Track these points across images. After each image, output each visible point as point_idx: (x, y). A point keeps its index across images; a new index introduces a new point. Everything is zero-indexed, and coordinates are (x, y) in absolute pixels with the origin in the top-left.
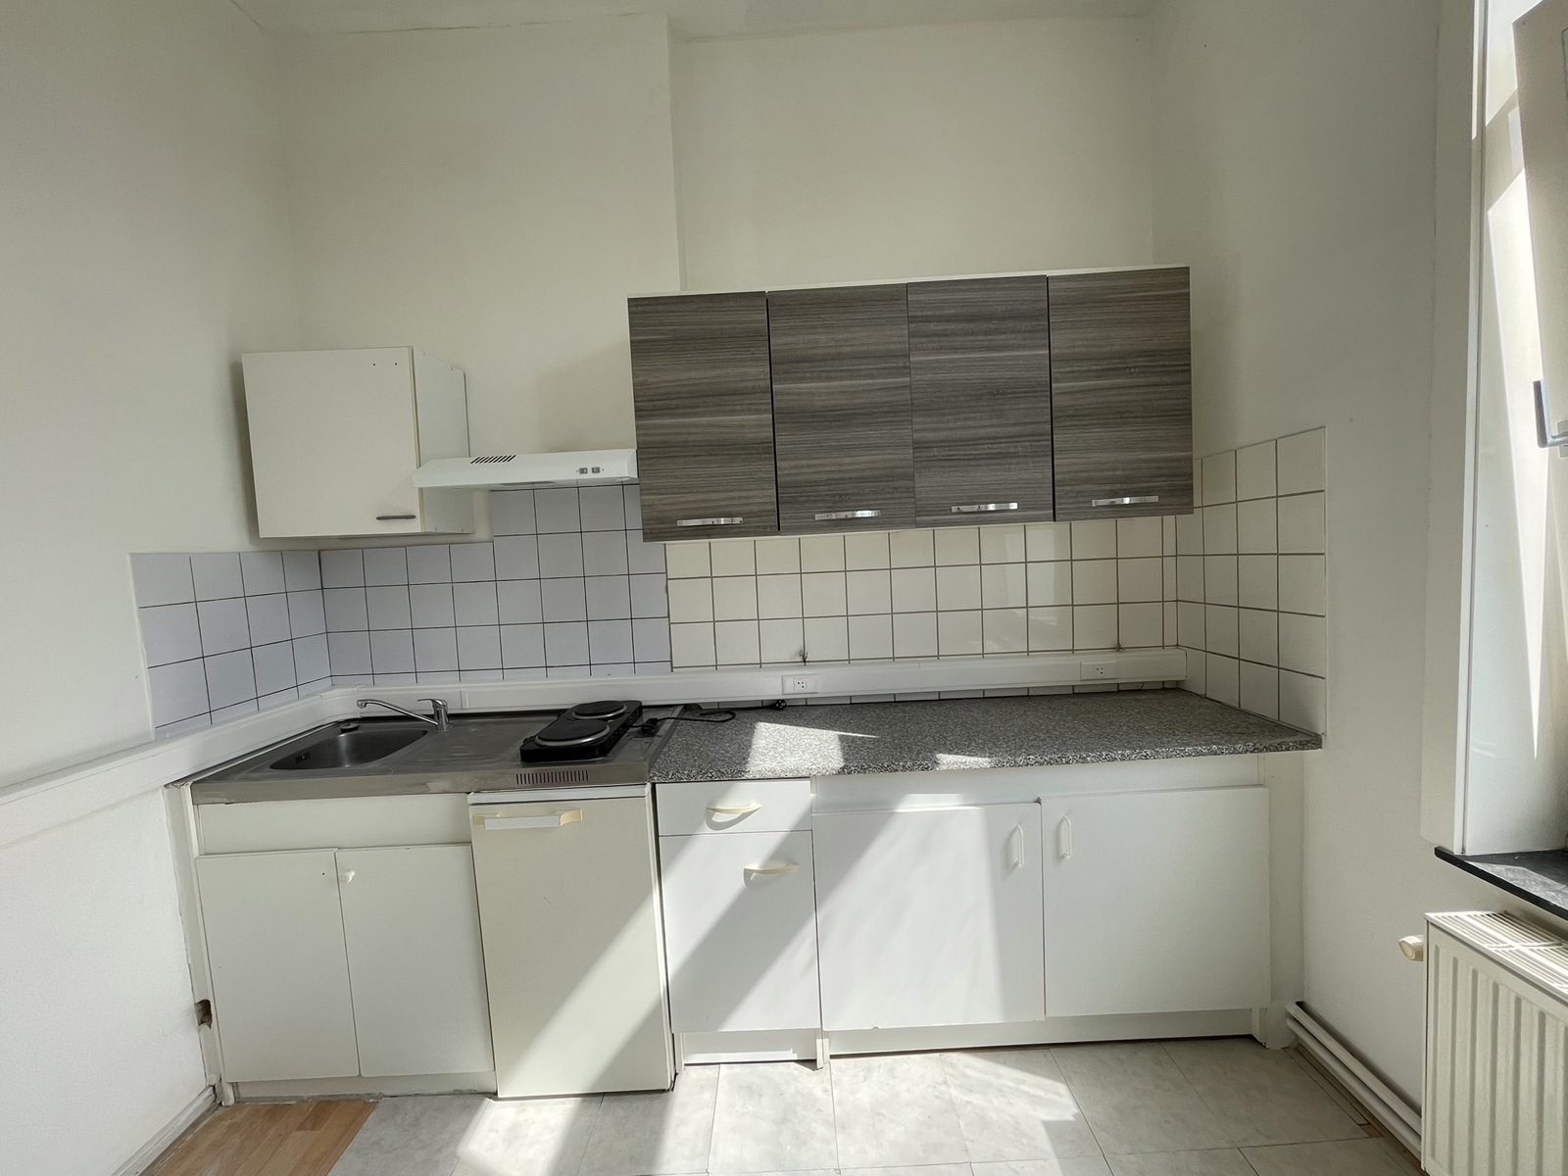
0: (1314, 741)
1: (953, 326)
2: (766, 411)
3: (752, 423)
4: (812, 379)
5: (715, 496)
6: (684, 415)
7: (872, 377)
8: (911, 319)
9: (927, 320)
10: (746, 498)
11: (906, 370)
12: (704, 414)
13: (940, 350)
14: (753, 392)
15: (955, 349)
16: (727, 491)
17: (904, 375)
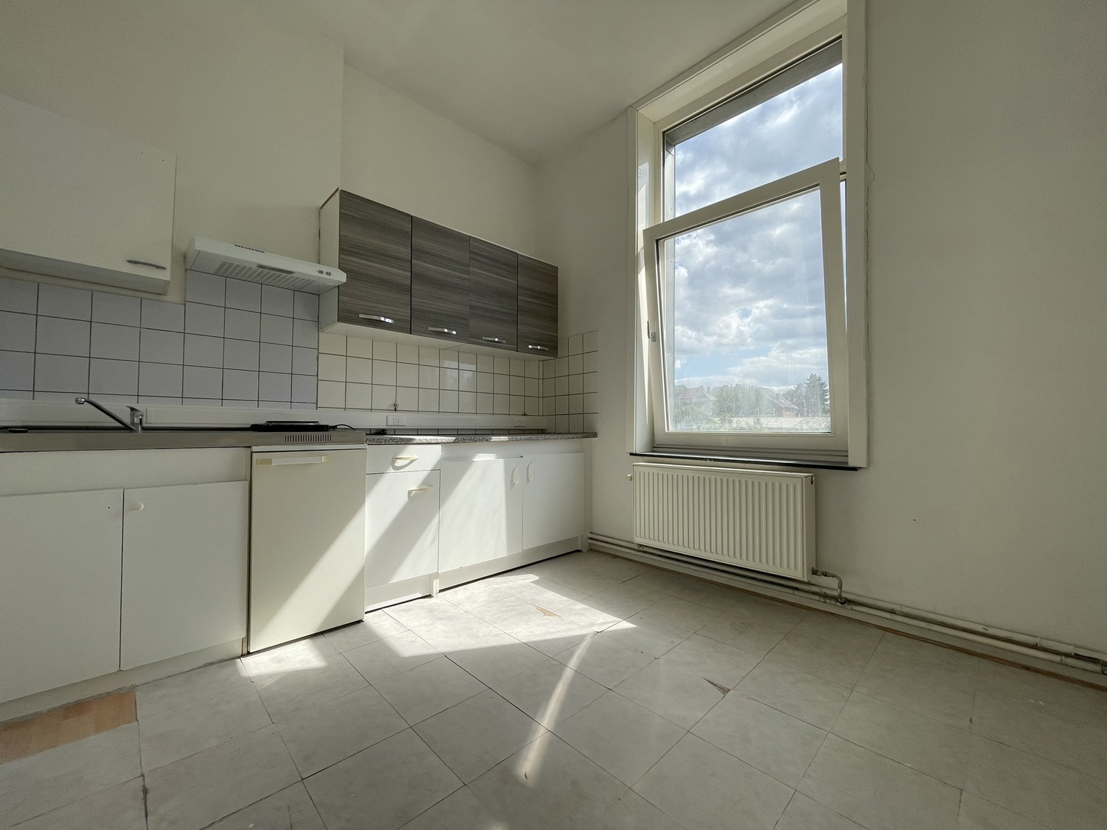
0: (595, 435)
1: (485, 260)
2: (408, 271)
3: (402, 275)
4: (429, 263)
5: (379, 306)
6: (367, 260)
7: (455, 271)
8: (470, 252)
9: (476, 254)
10: (395, 311)
11: (468, 273)
12: (377, 263)
13: (480, 268)
14: (403, 260)
15: (485, 270)
16: (387, 305)
17: (467, 274)
